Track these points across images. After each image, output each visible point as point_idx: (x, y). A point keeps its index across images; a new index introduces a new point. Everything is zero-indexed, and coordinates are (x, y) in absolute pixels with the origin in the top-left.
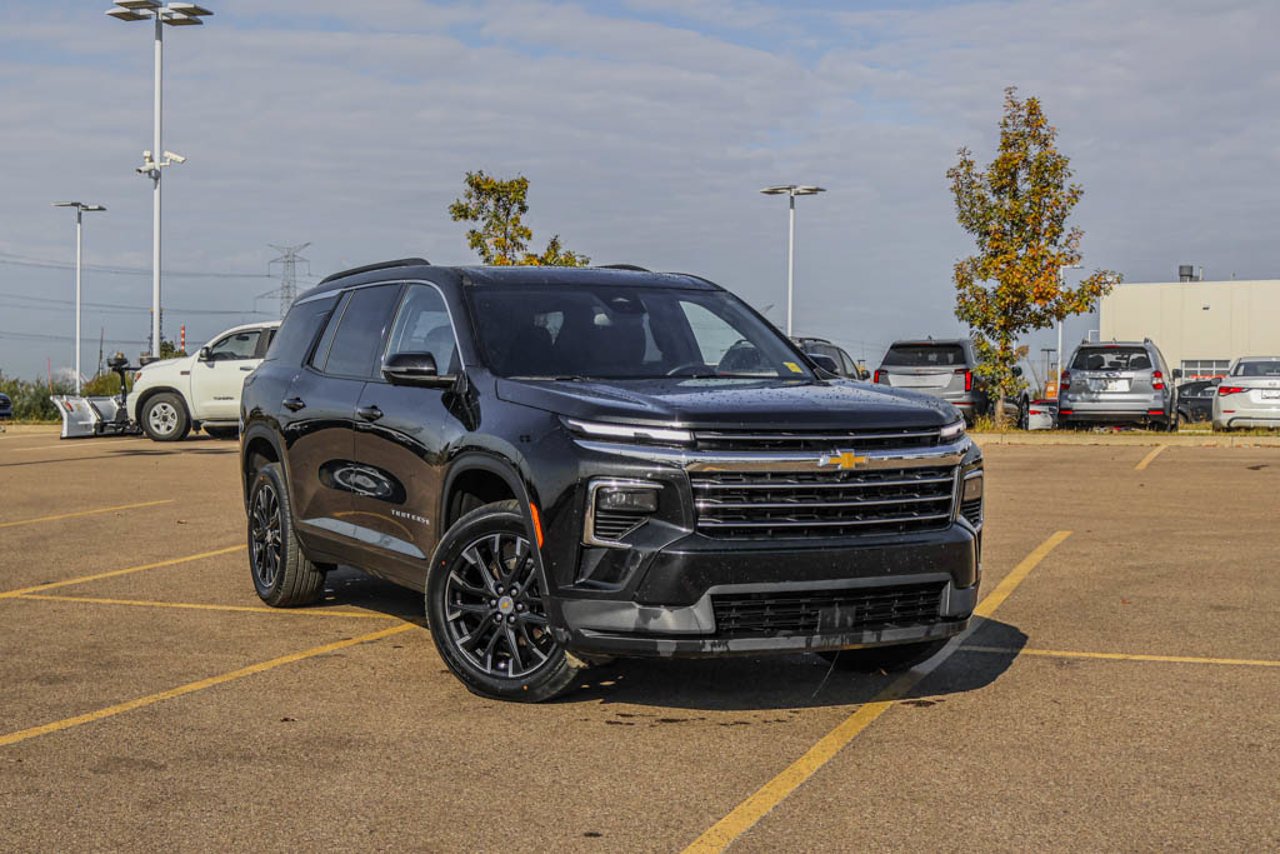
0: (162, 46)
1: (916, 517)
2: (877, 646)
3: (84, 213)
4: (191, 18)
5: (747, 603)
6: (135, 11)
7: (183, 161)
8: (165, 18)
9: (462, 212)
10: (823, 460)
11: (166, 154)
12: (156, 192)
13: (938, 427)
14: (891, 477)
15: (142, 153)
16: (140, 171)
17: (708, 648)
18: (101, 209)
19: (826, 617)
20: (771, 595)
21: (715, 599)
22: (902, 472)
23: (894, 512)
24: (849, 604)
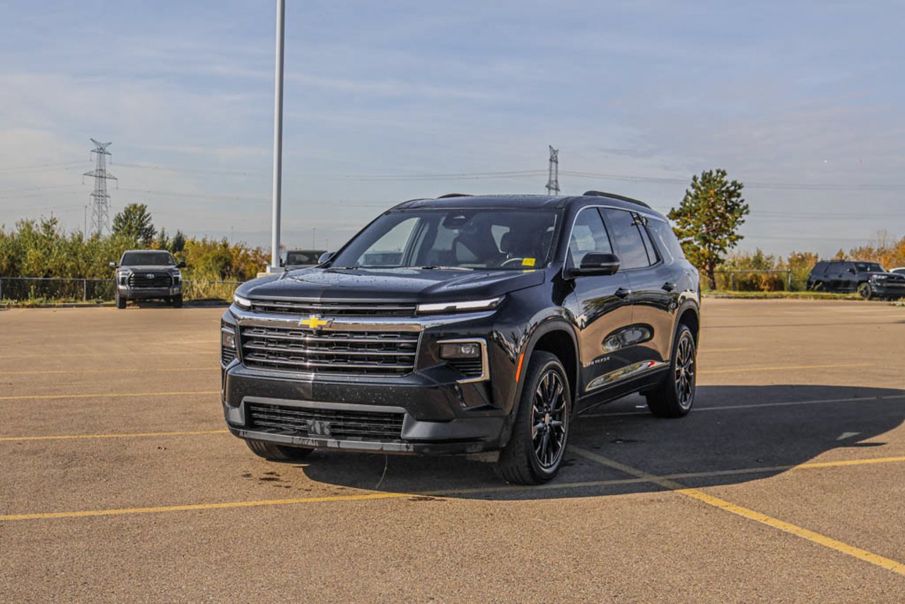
1: (377, 366)
5: (267, 410)
10: (301, 321)
13: (416, 304)
14: (356, 337)
19: (311, 426)
20: (281, 407)
21: (248, 405)
22: (366, 334)
23: (361, 360)
24: (325, 419)
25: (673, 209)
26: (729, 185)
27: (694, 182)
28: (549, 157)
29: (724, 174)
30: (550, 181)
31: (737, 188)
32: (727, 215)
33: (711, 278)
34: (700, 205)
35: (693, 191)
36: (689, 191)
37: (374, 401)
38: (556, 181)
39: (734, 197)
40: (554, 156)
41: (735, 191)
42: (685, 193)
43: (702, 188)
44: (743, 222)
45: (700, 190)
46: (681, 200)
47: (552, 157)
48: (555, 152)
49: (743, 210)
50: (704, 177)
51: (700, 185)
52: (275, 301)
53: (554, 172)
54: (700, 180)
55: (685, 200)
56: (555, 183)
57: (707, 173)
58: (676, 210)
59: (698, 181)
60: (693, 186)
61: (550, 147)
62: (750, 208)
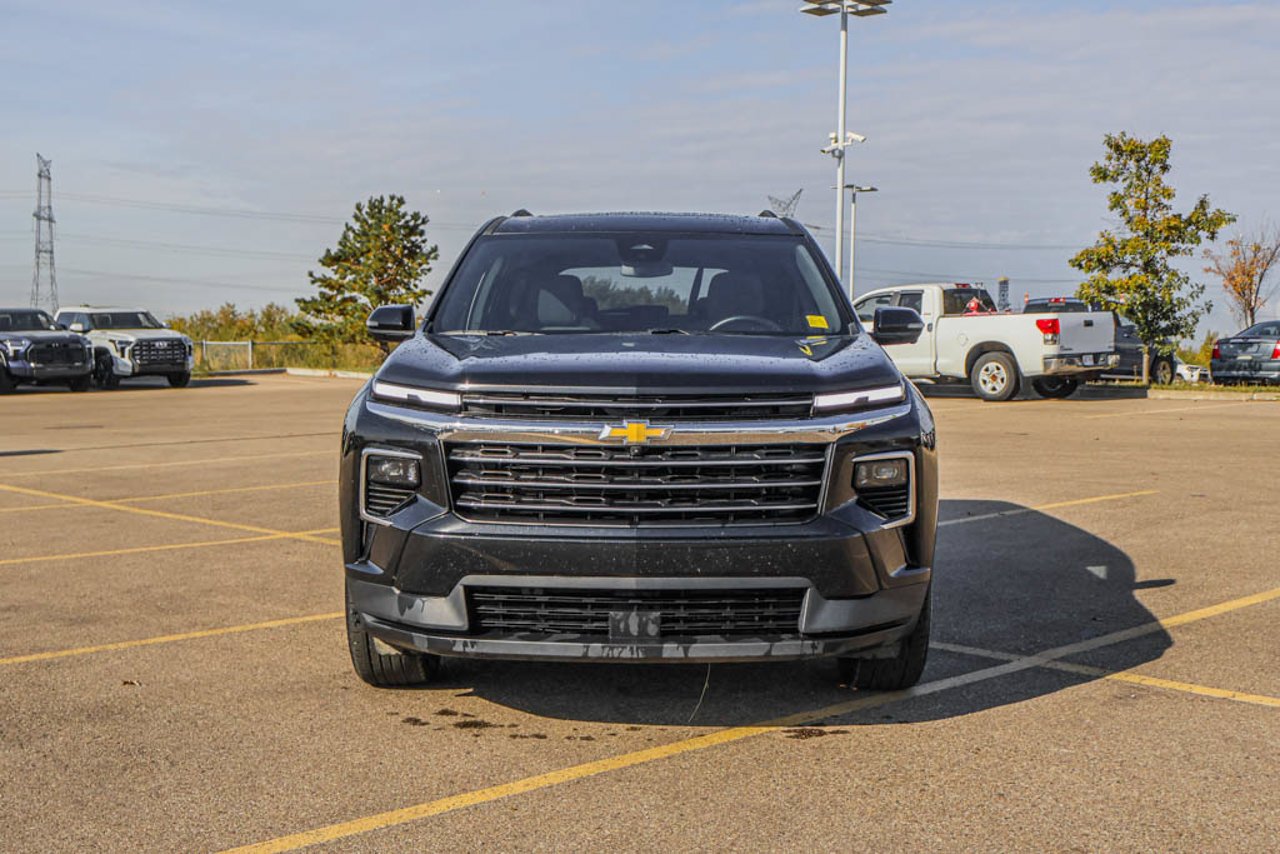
0: (847, 36)
1: (755, 506)
2: (684, 661)
3: (858, 194)
4: (875, 7)
5: (515, 598)
6: (824, 6)
7: (863, 141)
8: (850, 10)
9: (1101, 174)
10: (607, 431)
11: (849, 134)
12: (840, 171)
13: (809, 395)
14: (714, 456)
15: (828, 134)
16: (823, 151)
17: (459, 648)
18: (873, 189)
19: (619, 621)
20: (547, 591)
21: (470, 591)
22: (734, 450)
23: (722, 498)
24: (651, 608)
25: (328, 251)
26: (408, 218)
27: (357, 212)
28: (37, 171)
29: (401, 201)
30: (39, 207)
31: (420, 221)
32: (406, 260)
33: (385, 351)
34: (370, 245)
35: (357, 226)
36: (350, 225)
37: (756, 571)
38: (50, 207)
39: (415, 235)
40: (45, 169)
41: (416, 226)
42: (344, 229)
43: (370, 221)
44: (429, 270)
45: (367, 223)
46: (339, 237)
47: (41, 171)
48: (46, 163)
49: (430, 253)
50: (372, 206)
51: (366, 217)
52: (526, 395)
53: (44, 194)
54: (366, 209)
55: (345, 237)
56: (47, 210)
57: (376, 200)
58: (333, 253)
59: (364, 212)
60: (357, 218)
61: (38, 155)
62: (439, 252)
